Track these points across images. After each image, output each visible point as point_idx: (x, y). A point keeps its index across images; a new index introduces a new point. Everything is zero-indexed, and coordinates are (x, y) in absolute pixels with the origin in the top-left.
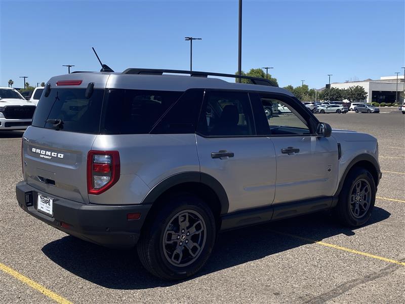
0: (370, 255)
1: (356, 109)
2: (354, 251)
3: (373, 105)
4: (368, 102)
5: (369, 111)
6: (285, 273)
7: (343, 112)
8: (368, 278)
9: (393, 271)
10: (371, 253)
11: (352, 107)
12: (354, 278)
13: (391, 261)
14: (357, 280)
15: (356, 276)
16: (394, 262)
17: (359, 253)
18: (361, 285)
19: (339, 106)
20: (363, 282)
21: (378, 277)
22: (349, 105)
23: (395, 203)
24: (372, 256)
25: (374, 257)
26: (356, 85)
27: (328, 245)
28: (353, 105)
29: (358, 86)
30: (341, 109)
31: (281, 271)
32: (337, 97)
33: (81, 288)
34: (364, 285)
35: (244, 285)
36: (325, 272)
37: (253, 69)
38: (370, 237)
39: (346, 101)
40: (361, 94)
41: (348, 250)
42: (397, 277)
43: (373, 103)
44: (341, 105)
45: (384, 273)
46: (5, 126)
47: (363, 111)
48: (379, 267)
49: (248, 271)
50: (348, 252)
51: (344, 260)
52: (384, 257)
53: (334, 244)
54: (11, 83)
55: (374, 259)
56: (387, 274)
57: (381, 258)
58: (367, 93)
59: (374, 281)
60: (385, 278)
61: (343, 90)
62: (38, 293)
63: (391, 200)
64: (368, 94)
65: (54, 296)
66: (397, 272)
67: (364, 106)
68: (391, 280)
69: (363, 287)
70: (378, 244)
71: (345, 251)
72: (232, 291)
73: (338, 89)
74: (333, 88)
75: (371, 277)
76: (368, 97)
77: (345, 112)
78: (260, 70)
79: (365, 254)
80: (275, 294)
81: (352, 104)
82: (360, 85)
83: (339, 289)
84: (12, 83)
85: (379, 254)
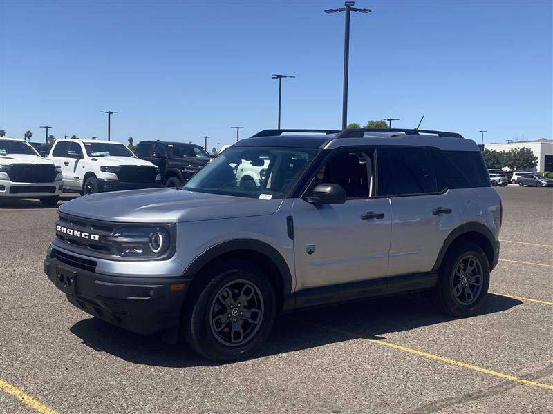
0: (479, 369)
1: (520, 181)
2: (459, 363)
3: (546, 176)
4: (538, 171)
5: (538, 184)
6: (356, 387)
7: (500, 185)
8: (469, 397)
9: (506, 390)
10: (482, 367)
11: (515, 177)
12: (450, 397)
13: (508, 377)
14: (452, 398)
15: (453, 394)
16: (512, 378)
17: (466, 365)
18: (457, 405)
19: (494, 176)
20: (460, 402)
21: (483, 397)
22: (510, 174)
23: (536, 304)
24: (483, 370)
25: (486, 371)
26: (521, 146)
27: (426, 354)
28: (516, 174)
29: (523, 148)
30: (498, 181)
31: (351, 384)
32: (494, 163)
33: (73, 396)
34: (461, 405)
35: (295, 399)
36: (411, 388)
37: (372, 121)
38: (487, 347)
39: (506, 169)
40: (528, 159)
41: (452, 362)
42: (510, 397)
43: (546, 173)
44: (498, 175)
45: (494, 391)
46: (10, 192)
47: (531, 184)
48: (489, 384)
49: (305, 383)
50: (450, 364)
51: (442, 374)
52: (500, 372)
53: (434, 353)
54: (28, 135)
55: (485, 373)
56: (496, 393)
57: (495, 373)
58: (537, 158)
59: (476, 401)
60: (492, 398)
61: (503, 154)
62: (16, 400)
63: (533, 300)
64: (539, 160)
65: (36, 405)
66: (512, 391)
67: (532, 177)
68: (500, 400)
69: (458, 407)
70: (497, 355)
71: (446, 363)
72: (276, 406)
73: (495, 151)
74: (488, 151)
75: (474, 395)
76: (539, 164)
77: (504, 185)
78: (382, 122)
79: (473, 367)
80: (334, 412)
81: (514, 173)
82: (527, 146)
83: (424, 409)
84: (31, 136)
85: (494, 368)
